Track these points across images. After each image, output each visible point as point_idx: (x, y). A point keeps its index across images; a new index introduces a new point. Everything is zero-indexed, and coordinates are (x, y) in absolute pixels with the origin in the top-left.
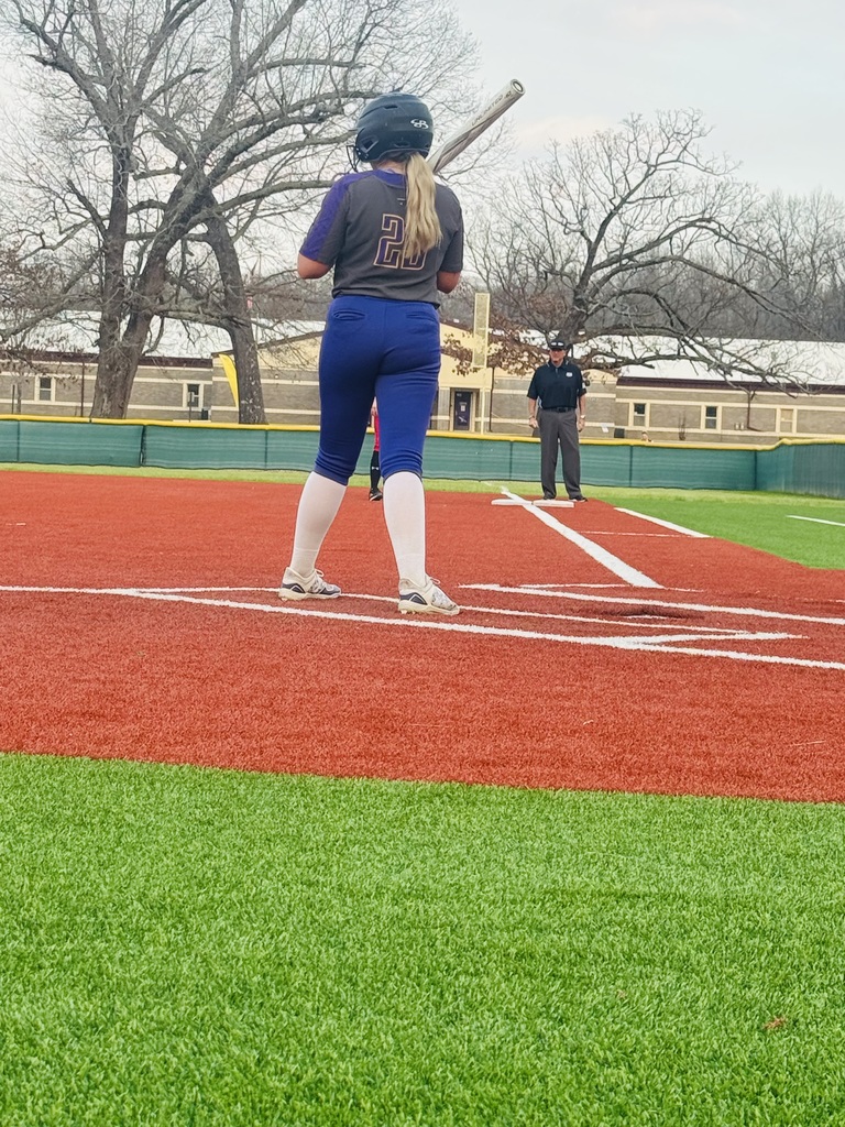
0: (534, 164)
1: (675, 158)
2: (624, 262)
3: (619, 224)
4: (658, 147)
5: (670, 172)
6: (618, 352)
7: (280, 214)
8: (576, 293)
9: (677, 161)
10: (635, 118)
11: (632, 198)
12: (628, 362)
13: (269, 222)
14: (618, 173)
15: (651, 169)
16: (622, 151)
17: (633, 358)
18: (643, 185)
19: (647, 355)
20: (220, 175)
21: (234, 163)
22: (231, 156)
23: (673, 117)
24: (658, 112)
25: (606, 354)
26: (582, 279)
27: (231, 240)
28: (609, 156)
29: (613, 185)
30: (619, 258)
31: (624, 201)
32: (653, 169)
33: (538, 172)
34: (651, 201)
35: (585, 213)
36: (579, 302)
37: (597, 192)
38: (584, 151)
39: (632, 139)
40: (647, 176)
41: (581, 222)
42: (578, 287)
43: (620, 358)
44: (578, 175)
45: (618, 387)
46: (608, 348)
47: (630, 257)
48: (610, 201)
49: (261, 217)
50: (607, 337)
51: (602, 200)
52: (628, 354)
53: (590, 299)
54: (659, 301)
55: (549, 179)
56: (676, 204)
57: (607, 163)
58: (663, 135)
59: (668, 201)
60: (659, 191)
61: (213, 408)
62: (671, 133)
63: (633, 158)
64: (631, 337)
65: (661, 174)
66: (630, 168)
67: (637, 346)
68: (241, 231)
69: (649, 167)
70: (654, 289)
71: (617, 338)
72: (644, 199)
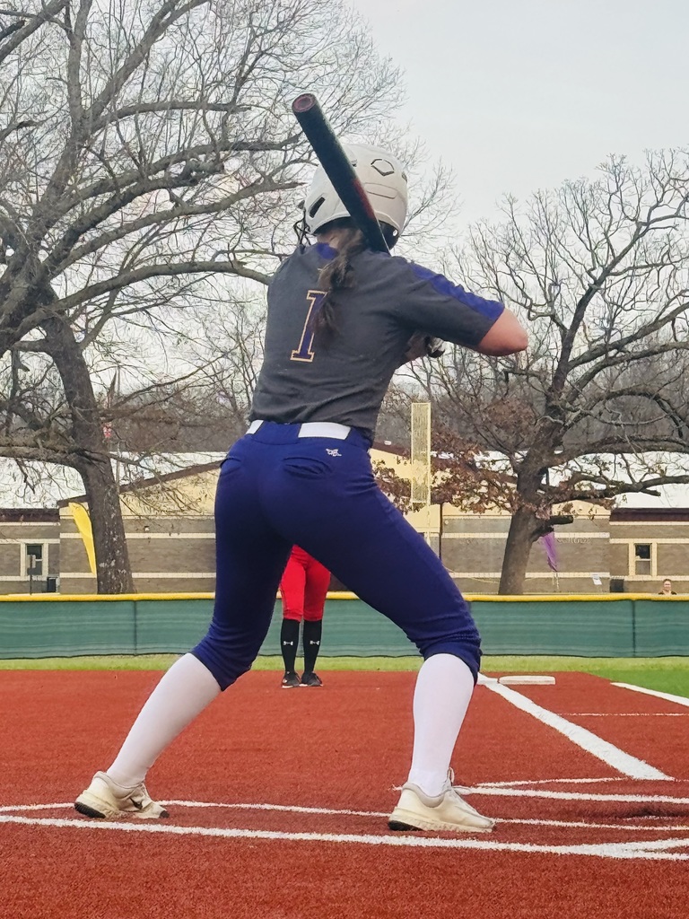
0: (483, 228)
1: (673, 212)
2: (612, 353)
3: (603, 303)
4: (650, 199)
5: (668, 230)
6: (609, 475)
7: (143, 309)
8: (548, 399)
9: (676, 216)
10: (617, 161)
11: (618, 268)
12: (624, 488)
13: (128, 321)
14: (597, 235)
15: (642, 228)
16: (601, 205)
17: (629, 481)
18: (632, 250)
19: (648, 478)
20: (61, 259)
21: (78, 245)
22: (74, 234)
23: (668, 159)
24: (646, 151)
25: (594, 479)
26: (555, 379)
27: (78, 348)
28: (584, 214)
29: (591, 250)
30: (604, 349)
31: (607, 272)
32: (644, 228)
33: (489, 238)
34: (644, 270)
35: (555, 290)
36: (553, 410)
37: (570, 261)
38: (551, 208)
39: (614, 189)
40: (637, 237)
41: (550, 303)
42: (550, 389)
43: (612, 483)
44: (544, 241)
45: (612, 523)
46: (595, 470)
47: (619, 346)
48: (589, 272)
49: (118, 315)
50: (593, 455)
51: (578, 272)
52: (622, 477)
53: (568, 405)
54: (661, 404)
55: (505, 247)
56: (678, 273)
57: (581, 222)
58: (656, 182)
59: (667, 270)
60: (654, 257)
61: (63, 575)
62: (666, 179)
63: (617, 214)
64: (625, 455)
65: (655, 236)
66: (613, 228)
67: (635, 466)
68: (92, 335)
69: (639, 225)
70: (654, 387)
71: (607, 457)
72: (634, 268)
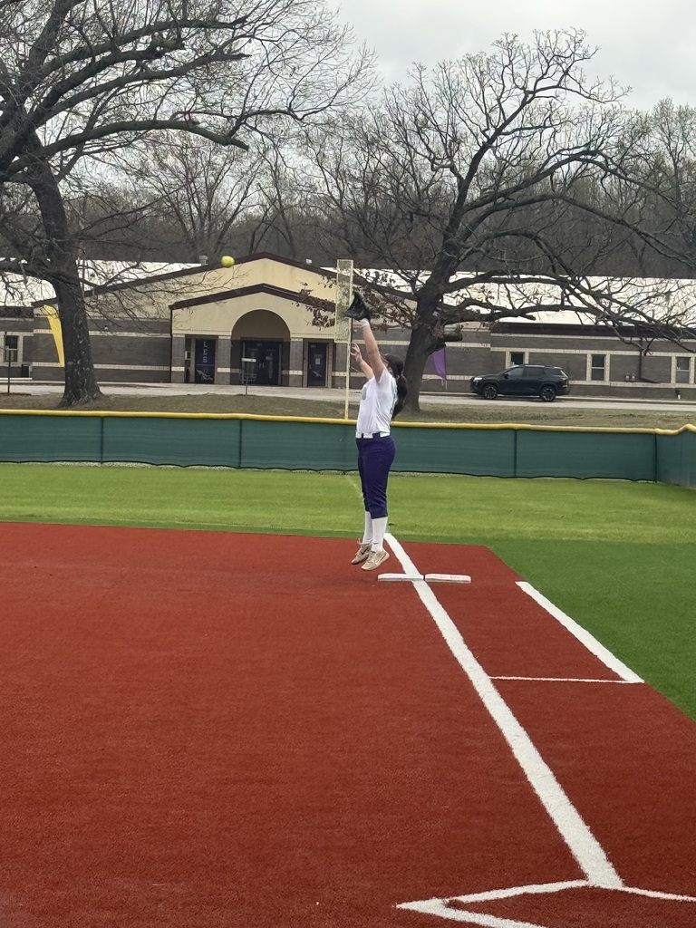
1: (556, 83)
2: (500, 200)
3: (493, 158)
4: (536, 71)
5: (550, 99)
6: (493, 302)
8: (446, 237)
9: (557, 86)
10: (510, 39)
11: (508, 129)
12: (506, 313)
14: (491, 102)
15: (529, 96)
17: (510, 307)
18: (520, 114)
19: (526, 305)
20: (41, 117)
22: (57, 93)
23: (553, 38)
24: (535, 31)
25: (480, 304)
26: (452, 221)
27: (54, 181)
28: (481, 83)
29: (486, 113)
30: (493, 199)
31: (499, 132)
33: (401, 101)
34: (530, 132)
35: (454, 146)
36: (448, 246)
37: (468, 122)
38: (453, 76)
39: (506, 62)
40: (524, 103)
41: (450, 157)
42: (447, 229)
44: (446, 103)
47: (505, 194)
48: (483, 132)
53: (462, 243)
54: (539, 244)
55: (413, 108)
57: (478, 88)
58: (543, 58)
59: (548, 131)
60: (539, 121)
61: (35, 364)
62: (551, 55)
64: (507, 285)
65: (540, 103)
67: (514, 296)
68: (65, 171)
69: (527, 93)
70: (533, 230)
71: (493, 287)
72: (521, 129)
